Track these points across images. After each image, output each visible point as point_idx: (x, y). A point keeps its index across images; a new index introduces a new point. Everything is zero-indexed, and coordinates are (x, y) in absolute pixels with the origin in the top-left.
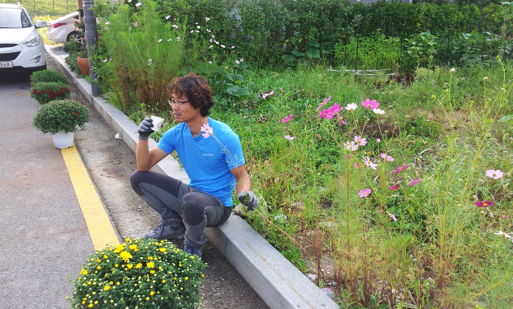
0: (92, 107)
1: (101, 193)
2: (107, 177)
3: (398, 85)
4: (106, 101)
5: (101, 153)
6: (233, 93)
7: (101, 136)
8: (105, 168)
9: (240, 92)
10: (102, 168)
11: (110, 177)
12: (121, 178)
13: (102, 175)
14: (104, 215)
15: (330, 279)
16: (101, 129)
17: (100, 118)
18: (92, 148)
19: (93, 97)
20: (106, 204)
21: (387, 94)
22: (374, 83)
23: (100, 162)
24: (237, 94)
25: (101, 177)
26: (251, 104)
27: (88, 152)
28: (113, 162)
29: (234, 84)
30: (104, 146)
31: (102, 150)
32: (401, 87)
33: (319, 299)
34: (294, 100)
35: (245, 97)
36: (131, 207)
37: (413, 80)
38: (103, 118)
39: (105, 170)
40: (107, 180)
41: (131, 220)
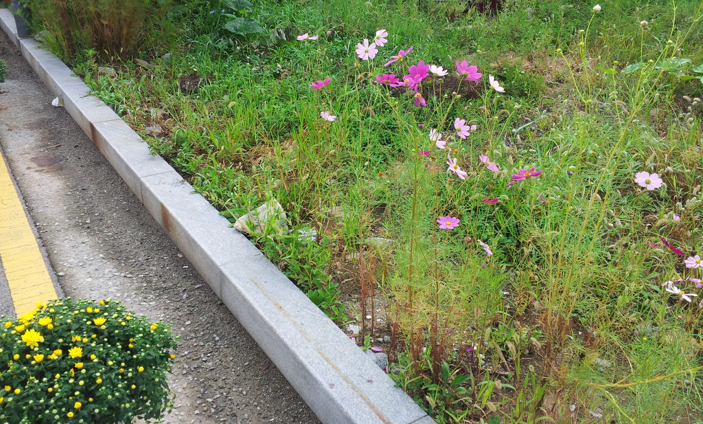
0: (19, 54)
1: (25, 199)
2: (37, 171)
3: (480, 16)
4: (40, 45)
5: (29, 132)
6: (236, 30)
7: (30, 102)
8: (35, 156)
9: (246, 28)
10: (30, 156)
11: (40, 171)
12: (60, 172)
13: (29, 168)
14: (30, 238)
15: (381, 330)
16: (31, 90)
17: (30, 73)
18: (14, 123)
19: (18, 38)
20: (33, 217)
21: (464, 30)
22: (446, 13)
23: (27, 146)
24: (242, 31)
25: (27, 172)
26: (263, 48)
27: (9, 130)
28: (48, 145)
29: (238, 15)
30: (34, 119)
31: (31, 127)
32: (483, 20)
33: (364, 371)
34: (329, 41)
35: (254, 36)
36: (73, 222)
37: (500, 8)
38: (35, 73)
39: (33, 160)
40: (37, 176)
41: (73, 243)
